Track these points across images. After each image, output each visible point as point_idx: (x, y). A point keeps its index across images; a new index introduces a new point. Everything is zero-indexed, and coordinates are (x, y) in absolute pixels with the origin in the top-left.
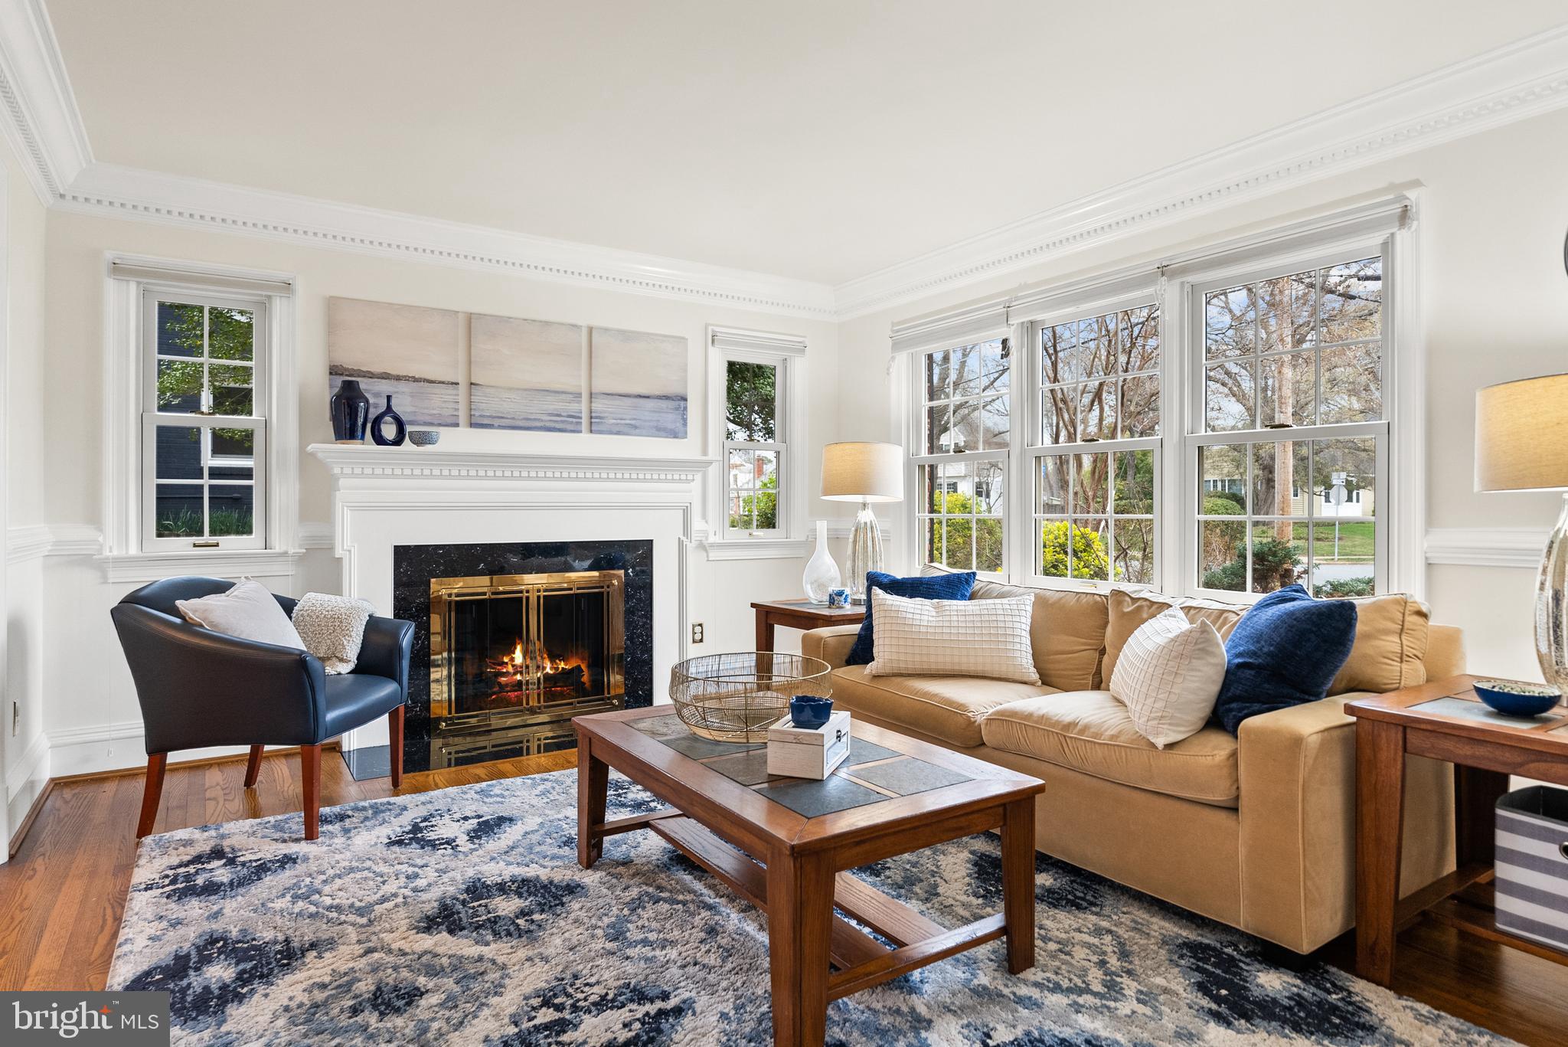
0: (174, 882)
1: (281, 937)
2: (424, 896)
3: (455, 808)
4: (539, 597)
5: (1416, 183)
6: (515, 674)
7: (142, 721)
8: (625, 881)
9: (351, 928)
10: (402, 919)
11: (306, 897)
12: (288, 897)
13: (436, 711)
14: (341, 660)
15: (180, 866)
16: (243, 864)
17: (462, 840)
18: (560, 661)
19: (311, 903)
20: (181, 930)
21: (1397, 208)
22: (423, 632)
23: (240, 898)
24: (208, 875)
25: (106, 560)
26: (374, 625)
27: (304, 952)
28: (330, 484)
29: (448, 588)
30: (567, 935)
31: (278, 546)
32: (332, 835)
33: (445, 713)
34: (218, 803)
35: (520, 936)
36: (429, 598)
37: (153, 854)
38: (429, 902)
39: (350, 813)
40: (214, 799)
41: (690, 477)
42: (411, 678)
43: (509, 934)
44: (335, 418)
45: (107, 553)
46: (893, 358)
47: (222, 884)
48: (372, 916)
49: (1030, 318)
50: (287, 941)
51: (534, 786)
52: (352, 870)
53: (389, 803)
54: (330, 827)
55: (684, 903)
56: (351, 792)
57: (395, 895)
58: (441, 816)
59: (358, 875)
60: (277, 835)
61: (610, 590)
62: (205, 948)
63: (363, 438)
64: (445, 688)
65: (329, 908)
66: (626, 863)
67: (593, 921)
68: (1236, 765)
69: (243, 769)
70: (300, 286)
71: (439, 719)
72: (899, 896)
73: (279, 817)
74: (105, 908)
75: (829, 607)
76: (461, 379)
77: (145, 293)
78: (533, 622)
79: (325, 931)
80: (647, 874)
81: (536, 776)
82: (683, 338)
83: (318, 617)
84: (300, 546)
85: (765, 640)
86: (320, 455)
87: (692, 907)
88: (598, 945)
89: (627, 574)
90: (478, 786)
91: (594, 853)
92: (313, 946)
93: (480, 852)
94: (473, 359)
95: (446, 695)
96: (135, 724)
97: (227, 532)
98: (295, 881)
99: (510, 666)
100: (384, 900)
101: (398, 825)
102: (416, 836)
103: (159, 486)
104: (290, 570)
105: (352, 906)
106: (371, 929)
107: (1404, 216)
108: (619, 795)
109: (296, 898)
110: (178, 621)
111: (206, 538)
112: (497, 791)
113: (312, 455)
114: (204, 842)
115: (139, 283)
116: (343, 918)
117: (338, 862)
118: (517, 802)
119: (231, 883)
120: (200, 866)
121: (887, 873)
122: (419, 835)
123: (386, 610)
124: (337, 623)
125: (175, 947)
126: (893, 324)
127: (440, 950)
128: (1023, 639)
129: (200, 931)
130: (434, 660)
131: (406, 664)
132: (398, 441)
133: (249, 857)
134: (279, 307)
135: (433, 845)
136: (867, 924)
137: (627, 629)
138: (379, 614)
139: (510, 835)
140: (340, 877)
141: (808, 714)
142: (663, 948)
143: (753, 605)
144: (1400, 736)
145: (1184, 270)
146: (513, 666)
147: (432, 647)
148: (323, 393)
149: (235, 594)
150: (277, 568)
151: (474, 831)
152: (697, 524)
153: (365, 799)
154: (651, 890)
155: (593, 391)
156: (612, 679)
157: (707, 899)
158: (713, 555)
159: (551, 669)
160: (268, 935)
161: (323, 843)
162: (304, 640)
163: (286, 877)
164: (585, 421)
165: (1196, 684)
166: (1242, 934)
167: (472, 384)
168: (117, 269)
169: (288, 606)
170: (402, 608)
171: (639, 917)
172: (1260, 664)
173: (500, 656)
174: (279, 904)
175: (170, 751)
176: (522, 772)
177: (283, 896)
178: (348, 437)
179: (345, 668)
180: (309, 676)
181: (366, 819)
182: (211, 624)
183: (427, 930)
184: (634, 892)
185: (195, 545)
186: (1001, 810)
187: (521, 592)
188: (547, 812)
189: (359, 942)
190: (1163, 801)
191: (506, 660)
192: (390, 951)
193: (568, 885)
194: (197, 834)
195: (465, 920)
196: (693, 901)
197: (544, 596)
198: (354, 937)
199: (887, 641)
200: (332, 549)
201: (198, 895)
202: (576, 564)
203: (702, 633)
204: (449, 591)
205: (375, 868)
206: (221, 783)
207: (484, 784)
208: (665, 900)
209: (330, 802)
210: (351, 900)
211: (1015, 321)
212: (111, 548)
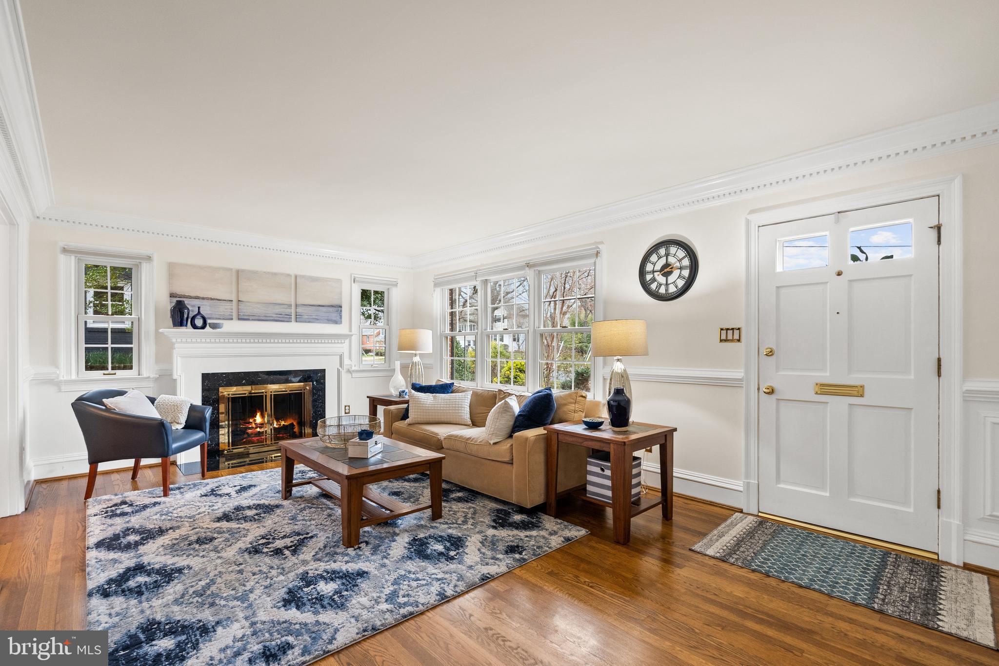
0: (107, 512)
1: (157, 527)
2: (216, 512)
3: (230, 483)
4: (271, 395)
5: (602, 243)
6: (256, 428)
7: (87, 452)
8: (300, 503)
9: (186, 523)
10: (207, 519)
11: (166, 515)
12: (158, 515)
13: (221, 447)
14: (178, 423)
15: (108, 508)
16: (137, 506)
17: (233, 494)
18: (282, 421)
19: (168, 516)
20: (114, 527)
21: (595, 251)
22: (216, 412)
23: (137, 516)
24: (121, 510)
25: (61, 382)
26: (192, 408)
27: (167, 530)
28: (172, 346)
29: (228, 392)
30: (274, 520)
31: (145, 374)
32: (175, 494)
33: (227, 448)
34: (120, 486)
35: (255, 521)
36: (219, 396)
37: (94, 504)
38: (219, 513)
39: (183, 487)
40: (118, 485)
41: (343, 341)
42: (210, 431)
43: (251, 521)
44: (173, 316)
45: (61, 378)
46: (434, 290)
47: (128, 512)
48: (195, 518)
49: (486, 278)
50: (160, 527)
51: (266, 474)
52: (185, 505)
53: (201, 483)
54: (174, 492)
55: (321, 508)
56: (181, 479)
57: (205, 512)
58: (224, 486)
59: (188, 507)
60: (150, 496)
61: (305, 391)
62: (126, 531)
63: (186, 326)
64: (227, 438)
65: (176, 517)
66: (301, 497)
67: (285, 515)
68: (512, 448)
69: (131, 473)
70: (155, 258)
71: (223, 451)
72: (403, 502)
73: (150, 490)
74: (77, 523)
75: (399, 397)
76: (234, 298)
77: (79, 260)
78: (269, 405)
79: (175, 524)
80: (310, 501)
81: (268, 470)
82: (340, 280)
83: (166, 405)
84: (156, 374)
85: (373, 411)
86: (166, 334)
87: (324, 509)
88: (285, 522)
89: (313, 384)
90: (241, 475)
91: (288, 494)
92: (171, 528)
93: (241, 497)
94: (240, 290)
95: (227, 441)
96: (84, 454)
97: (119, 368)
98: (161, 510)
99: (253, 424)
100: (199, 514)
101: (203, 490)
102: (213, 493)
103: (86, 348)
104: (151, 385)
105: (186, 516)
106: (195, 522)
107: (598, 253)
108: (303, 475)
109: (162, 515)
110: (104, 407)
111: (110, 371)
112: (249, 476)
113: (162, 333)
114: (117, 499)
115: (76, 257)
116: (182, 520)
117: (179, 503)
118: (258, 480)
119: (133, 512)
120: (117, 507)
121: (403, 495)
122: (215, 493)
123: (198, 402)
124: (176, 408)
125: (113, 532)
126: (435, 276)
127: (222, 527)
128: (466, 409)
129: (122, 527)
130: (221, 425)
131: (208, 424)
132: (203, 327)
133: (138, 503)
134: (145, 267)
135: (221, 496)
136: (389, 510)
137: (313, 408)
138: (194, 404)
139: (254, 491)
140: (180, 507)
141: (364, 436)
142: (310, 521)
143: (368, 397)
144: (557, 436)
145: (534, 265)
146: (255, 424)
147: (220, 418)
148: (167, 305)
149: (128, 396)
150: (144, 384)
151: (238, 490)
152: (346, 361)
153: (189, 482)
154: (309, 505)
155: (297, 304)
156: (306, 431)
157: (331, 507)
158: (354, 375)
159: (277, 425)
160: (152, 526)
161: (171, 497)
162: (160, 415)
163: (157, 508)
164: (293, 317)
165: (504, 422)
166: (513, 504)
167: (239, 301)
168: (65, 251)
169: (152, 400)
170: (205, 401)
171: (303, 513)
172: (524, 415)
173: (248, 419)
174: (155, 517)
175: (100, 462)
176: (262, 469)
177: (156, 514)
178: (179, 325)
179: (180, 427)
180: (165, 430)
181: (190, 488)
182: (119, 408)
183: (218, 521)
184: (303, 506)
185: (104, 374)
186: (429, 465)
187: (263, 393)
188: (271, 482)
189: (190, 526)
190: (494, 462)
191: (251, 421)
192: (203, 528)
193: (276, 505)
194: (113, 497)
195: (233, 517)
196: (325, 507)
197: (274, 394)
198: (188, 525)
199: (413, 411)
200: (171, 375)
201: (119, 516)
202: (293, 379)
203: (349, 409)
204: (228, 393)
205: (195, 504)
206: (120, 479)
207: (244, 474)
208: (314, 508)
209: (173, 483)
210: (185, 515)
211: (479, 279)
212: (63, 376)
